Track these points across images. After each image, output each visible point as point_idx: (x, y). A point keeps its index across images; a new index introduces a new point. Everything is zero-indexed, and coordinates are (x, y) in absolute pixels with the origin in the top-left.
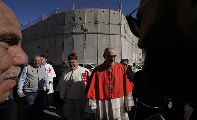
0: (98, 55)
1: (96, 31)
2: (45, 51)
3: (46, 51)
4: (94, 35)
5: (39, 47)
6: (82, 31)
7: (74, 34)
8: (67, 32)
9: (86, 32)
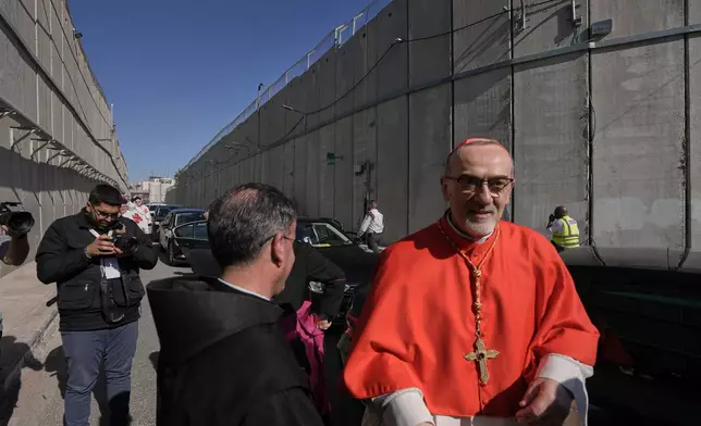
0: (686, 168)
1: (670, 18)
2: (357, 169)
3: (363, 168)
4: (658, 46)
5: (330, 156)
6: (566, 44)
7: (512, 67)
8: (473, 66)
9: (592, 45)
